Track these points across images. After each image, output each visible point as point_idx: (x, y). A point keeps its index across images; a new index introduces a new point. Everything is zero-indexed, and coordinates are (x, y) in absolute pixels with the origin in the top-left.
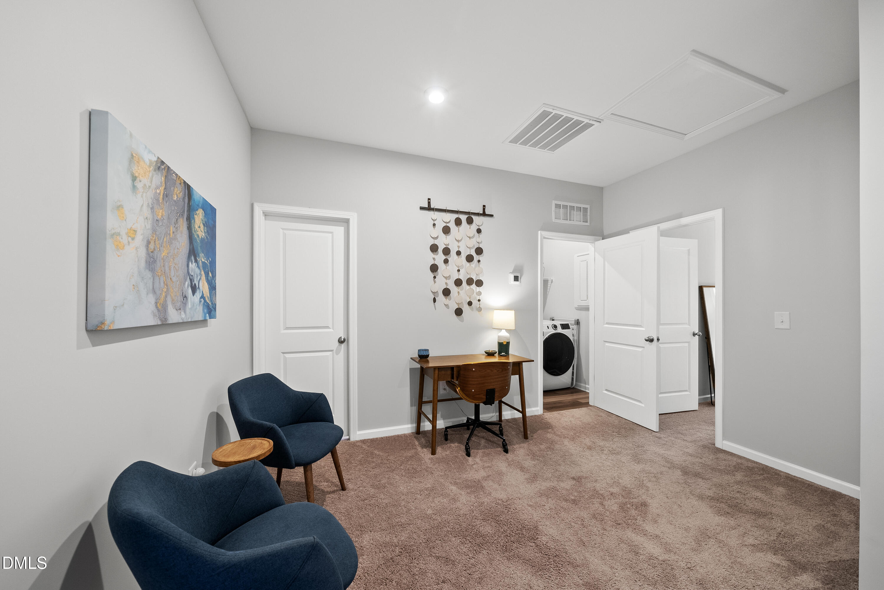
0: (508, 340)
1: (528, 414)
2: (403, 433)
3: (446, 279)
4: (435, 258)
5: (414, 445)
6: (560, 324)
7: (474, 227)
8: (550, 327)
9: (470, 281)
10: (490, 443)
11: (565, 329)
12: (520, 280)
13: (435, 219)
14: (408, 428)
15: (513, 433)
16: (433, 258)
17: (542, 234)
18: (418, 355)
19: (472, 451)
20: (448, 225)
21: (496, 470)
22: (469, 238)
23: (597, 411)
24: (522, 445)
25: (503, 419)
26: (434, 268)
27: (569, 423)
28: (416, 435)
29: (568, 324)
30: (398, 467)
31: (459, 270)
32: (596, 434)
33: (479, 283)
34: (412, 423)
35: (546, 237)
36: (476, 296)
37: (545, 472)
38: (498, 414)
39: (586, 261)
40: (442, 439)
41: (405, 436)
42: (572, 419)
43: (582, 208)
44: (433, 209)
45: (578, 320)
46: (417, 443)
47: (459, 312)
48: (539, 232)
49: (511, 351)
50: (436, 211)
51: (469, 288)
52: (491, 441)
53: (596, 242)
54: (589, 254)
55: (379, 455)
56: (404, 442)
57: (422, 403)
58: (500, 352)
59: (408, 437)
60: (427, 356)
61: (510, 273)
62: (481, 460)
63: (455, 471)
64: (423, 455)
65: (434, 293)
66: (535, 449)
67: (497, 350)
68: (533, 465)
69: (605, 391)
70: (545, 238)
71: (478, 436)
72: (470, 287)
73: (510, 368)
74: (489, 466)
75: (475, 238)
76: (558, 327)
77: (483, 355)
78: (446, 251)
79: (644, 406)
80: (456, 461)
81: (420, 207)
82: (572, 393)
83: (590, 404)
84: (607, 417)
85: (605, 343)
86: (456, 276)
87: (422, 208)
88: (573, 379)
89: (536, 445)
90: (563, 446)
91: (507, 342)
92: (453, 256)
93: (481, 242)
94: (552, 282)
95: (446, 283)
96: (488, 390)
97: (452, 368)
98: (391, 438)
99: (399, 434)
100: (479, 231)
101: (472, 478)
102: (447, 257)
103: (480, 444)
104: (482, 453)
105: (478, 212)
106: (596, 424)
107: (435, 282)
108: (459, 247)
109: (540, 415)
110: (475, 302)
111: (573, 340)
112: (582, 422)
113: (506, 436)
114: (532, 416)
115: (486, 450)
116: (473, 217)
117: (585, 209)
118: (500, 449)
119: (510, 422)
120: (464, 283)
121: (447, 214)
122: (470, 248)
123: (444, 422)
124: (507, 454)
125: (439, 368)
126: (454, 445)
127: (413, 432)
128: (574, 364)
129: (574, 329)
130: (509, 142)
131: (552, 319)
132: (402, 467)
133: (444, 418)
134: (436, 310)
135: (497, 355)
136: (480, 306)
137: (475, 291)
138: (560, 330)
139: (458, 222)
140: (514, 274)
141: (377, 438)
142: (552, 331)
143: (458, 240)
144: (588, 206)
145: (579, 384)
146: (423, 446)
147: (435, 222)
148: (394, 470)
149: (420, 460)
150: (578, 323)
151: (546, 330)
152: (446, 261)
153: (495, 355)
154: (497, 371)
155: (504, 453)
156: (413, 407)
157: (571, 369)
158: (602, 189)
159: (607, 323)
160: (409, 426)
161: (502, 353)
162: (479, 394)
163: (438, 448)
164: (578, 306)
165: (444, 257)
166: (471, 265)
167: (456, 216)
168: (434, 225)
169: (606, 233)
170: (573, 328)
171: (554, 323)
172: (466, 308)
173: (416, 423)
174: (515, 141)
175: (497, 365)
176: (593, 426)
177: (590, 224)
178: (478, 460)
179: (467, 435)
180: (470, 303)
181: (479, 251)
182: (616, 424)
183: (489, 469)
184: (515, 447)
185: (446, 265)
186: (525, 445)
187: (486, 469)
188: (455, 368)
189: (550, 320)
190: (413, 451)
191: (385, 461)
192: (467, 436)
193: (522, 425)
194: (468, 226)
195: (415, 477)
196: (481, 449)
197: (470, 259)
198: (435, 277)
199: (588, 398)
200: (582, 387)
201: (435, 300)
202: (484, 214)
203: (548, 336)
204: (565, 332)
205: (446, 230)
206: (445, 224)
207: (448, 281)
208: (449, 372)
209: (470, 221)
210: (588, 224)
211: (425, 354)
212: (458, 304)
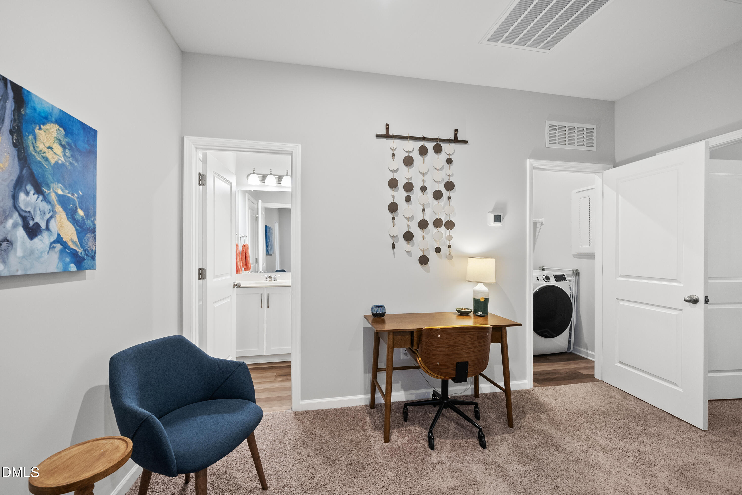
0: (487, 296)
1: (513, 388)
2: (354, 405)
3: (408, 220)
4: (394, 195)
5: (364, 424)
6: (554, 275)
7: (443, 157)
8: (541, 278)
9: (438, 223)
10: (461, 428)
11: (560, 281)
12: (503, 220)
13: (394, 148)
14: (361, 399)
15: (493, 416)
16: (392, 195)
17: (531, 163)
18: (372, 313)
19: (437, 441)
20: (410, 155)
21: (469, 477)
22: (436, 171)
23: (607, 389)
24: (506, 436)
25: (479, 393)
26: (393, 208)
27: (570, 406)
28: (369, 409)
29: (564, 275)
30: (339, 457)
31: (424, 209)
32: (611, 427)
33: (450, 225)
34: (365, 393)
35: (537, 166)
36: (445, 240)
37: (540, 488)
38: (474, 386)
39: (588, 198)
40: (401, 419)
41: (356, 408)
42: (573, 400)
43: (585, 129)
44: (392, 137)
45: (577, 270)
46: (369, 422)
47: (424, 260)
48: (528, 160)
49: (491, 309)
50: (395, 139)
51: (436, 231)
52: (463, 426)
53: (605, 171)
54: (594, 188)
55: (319, 436)
56: (353, 419)
57: (377, 371)
58: (475, 311)
59: (360, 411)
60: (383, 314)
61: (489, 212)
62: (448, 457)
63: (412, 472)
64: (373, 441)
65: (393, 237)
66: (524, 444)
67: (472, 308)
68: (522, 473)
69: (618, 364)
70: (535, 168)
71: (447, 417)
72: (438, 229)
73: (489, 334)
74: (458, 469)
75: (444, 170)
76: (550, 278)
77: (454, 313)
78: (409, 187)
79: (682, 391)
80: (415, 456)
81: (376, 134)
82: (569, 360)
83: (596, 377)
84: (622, 399)
85: (619, 301)
86: (420, 217)
87: (378, 136)
88: (570, 342)
89: (524, 438)
90: (564, 443)
91: (485, 299)
92: (416, 193)
93: (452, 175)
94: (542, 225)
95: (408, 226)
96: (459, 363)
97: (411, 332)
98: (339, 411)
99: (350, 406)
100: (449, 161)
101: (434, 488)
102: (410, 194)
103: (448, 430)
104: (450, 444)
105: (449, 138)
106: (608, 410)
107: (394, 224)
108: (424, 181)
109: (529, 390)
110: (444, 249)
111: (571, 294)
112: (588, 405)
113: (483, 420)
114: (518, 391)
115: (456, 442)
116: (443, 144)
117: (590, 131)
118: (475, 441)
119: (489, 399)
120: (431, 225)
121: (410, 142)
122: (437, 182)
123: (405, 394)
124: (484, 450)
125: (394, 332)
126: (415, 429)
127: (367, 404)
128: (571, 324)
129: (572, 282)
130: (488, 41)
131: (542, 268)
132: (344, 459)
133: (405, 388)
134: (395, 257)
135: (472, 314)
136: (451, 254)
137: (444, 235)
138: (553, 282)
139: (423, 151)
140: (494, 214)
141: (323, 410)
142: (544, 284)
143: (423, 172)
144: (594, 126)
145: (578, 348)
146: (376, 428)
147: (395, 152)
148: (333, 462)
149: (368, 448)
150: (576, 273)
151: (535, 282)
152: (408, 199)
153: (469, 314)
154: (471, 339)
155: (480, 447)
156: (367, 374)
157: (567, 331)
158: (612, 103)
159: (622, 276)
160: (363, 397)
161: (479, 313)
162: (446, 369)
163: (394, 431)
164: (577, 253)
165: (405, 194)
166: (439, 203)
167: (420, 144)
168: (393, 155)
169: (618, 160)
170: (570, 280)
171: (546, 273)
172: (432, 256)
173: (370, 394)
174: (495, 38)
175: (472, 331)
176: (604, 412)
177: (596, 148)
178: (444, 456)
179: (433, 414)
180: (438, 250)
181: (450, 186)
182: (638, 411)
183: (458, 473)
184: (496, 438)
185: (408, 204)
186: (509, 436)
187: (455, 473)
188: (415, 332)
189: (540, 270)
190: (362, 433)
191: (325, 447)
192: (432, 416)
193: (504, 404)
194: (436, 156)
195: (358, 478)
196: (449, 438)
197: (438, 195)
198: (394, 219)
199: (593, 368)
200: (583, 352)
201: (393, 246)
202: (456, 140)
203: (538, 290)
204: (560, 285)
205: (408, 162)
206: (407, 155)
207: (410, 223)
208: (408, 337)
209: (438, 150)
210: (594, 149)
211: (379, 311)
212: (423, 251)
